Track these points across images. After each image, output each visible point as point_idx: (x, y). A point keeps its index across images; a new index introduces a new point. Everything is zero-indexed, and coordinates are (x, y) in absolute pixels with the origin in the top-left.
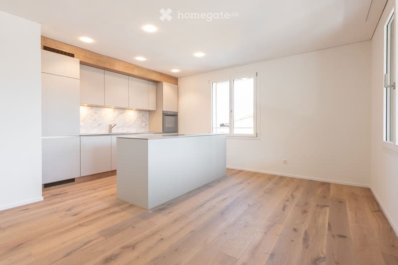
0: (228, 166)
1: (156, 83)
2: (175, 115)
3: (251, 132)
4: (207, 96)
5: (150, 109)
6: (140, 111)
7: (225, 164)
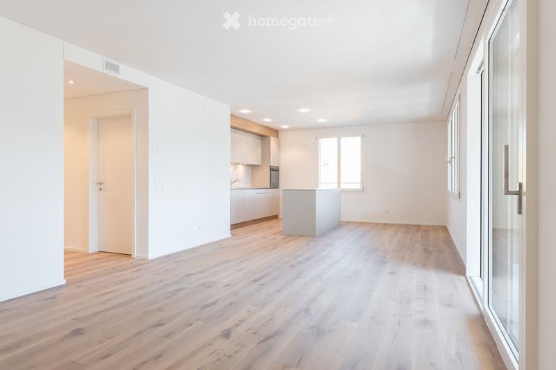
0: (342, 220)
1: (262, 137)
2: (277, 170)
3: (358, 187)
4: (314, 151)
5: (254, 163)
6: (248, 165)
7: (340, 217)
